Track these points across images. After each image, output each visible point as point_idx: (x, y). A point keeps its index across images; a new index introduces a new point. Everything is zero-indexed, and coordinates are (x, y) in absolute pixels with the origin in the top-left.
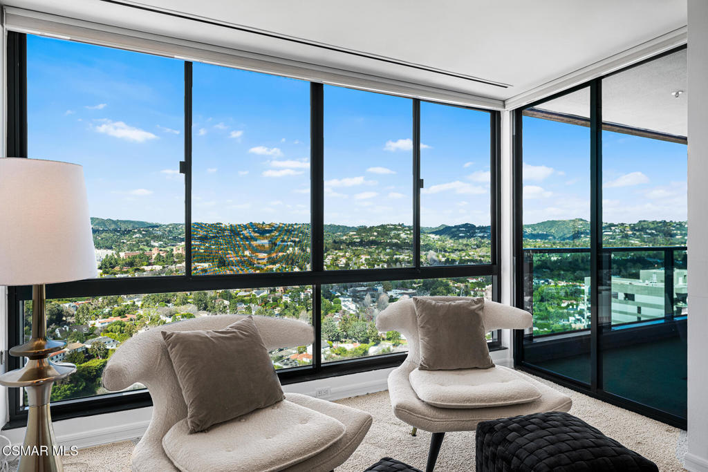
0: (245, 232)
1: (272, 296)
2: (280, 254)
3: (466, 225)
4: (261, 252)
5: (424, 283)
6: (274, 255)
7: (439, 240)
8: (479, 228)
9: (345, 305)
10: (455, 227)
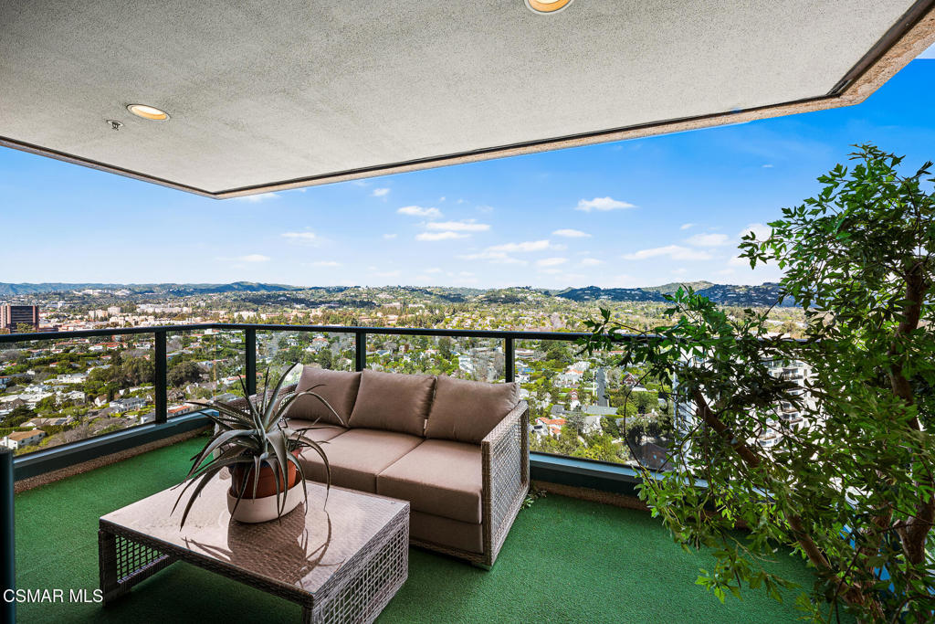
0: (380, 296)
1: (394, 356)
2: (410, 316)
3: (591, 288)
4: (392, 313)
5: (542, 344)
6: (403, 317)
7: (564, 302)
8: (603, 291)
9: (463, 365)
10: (581, 289)
